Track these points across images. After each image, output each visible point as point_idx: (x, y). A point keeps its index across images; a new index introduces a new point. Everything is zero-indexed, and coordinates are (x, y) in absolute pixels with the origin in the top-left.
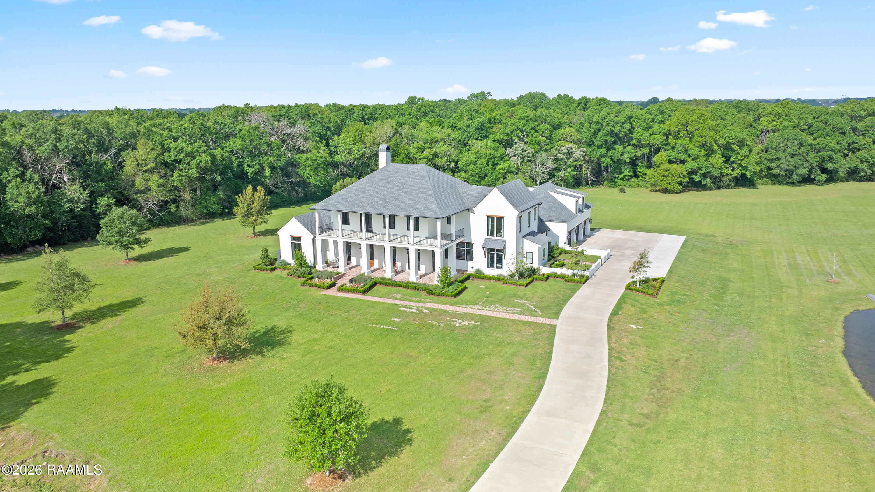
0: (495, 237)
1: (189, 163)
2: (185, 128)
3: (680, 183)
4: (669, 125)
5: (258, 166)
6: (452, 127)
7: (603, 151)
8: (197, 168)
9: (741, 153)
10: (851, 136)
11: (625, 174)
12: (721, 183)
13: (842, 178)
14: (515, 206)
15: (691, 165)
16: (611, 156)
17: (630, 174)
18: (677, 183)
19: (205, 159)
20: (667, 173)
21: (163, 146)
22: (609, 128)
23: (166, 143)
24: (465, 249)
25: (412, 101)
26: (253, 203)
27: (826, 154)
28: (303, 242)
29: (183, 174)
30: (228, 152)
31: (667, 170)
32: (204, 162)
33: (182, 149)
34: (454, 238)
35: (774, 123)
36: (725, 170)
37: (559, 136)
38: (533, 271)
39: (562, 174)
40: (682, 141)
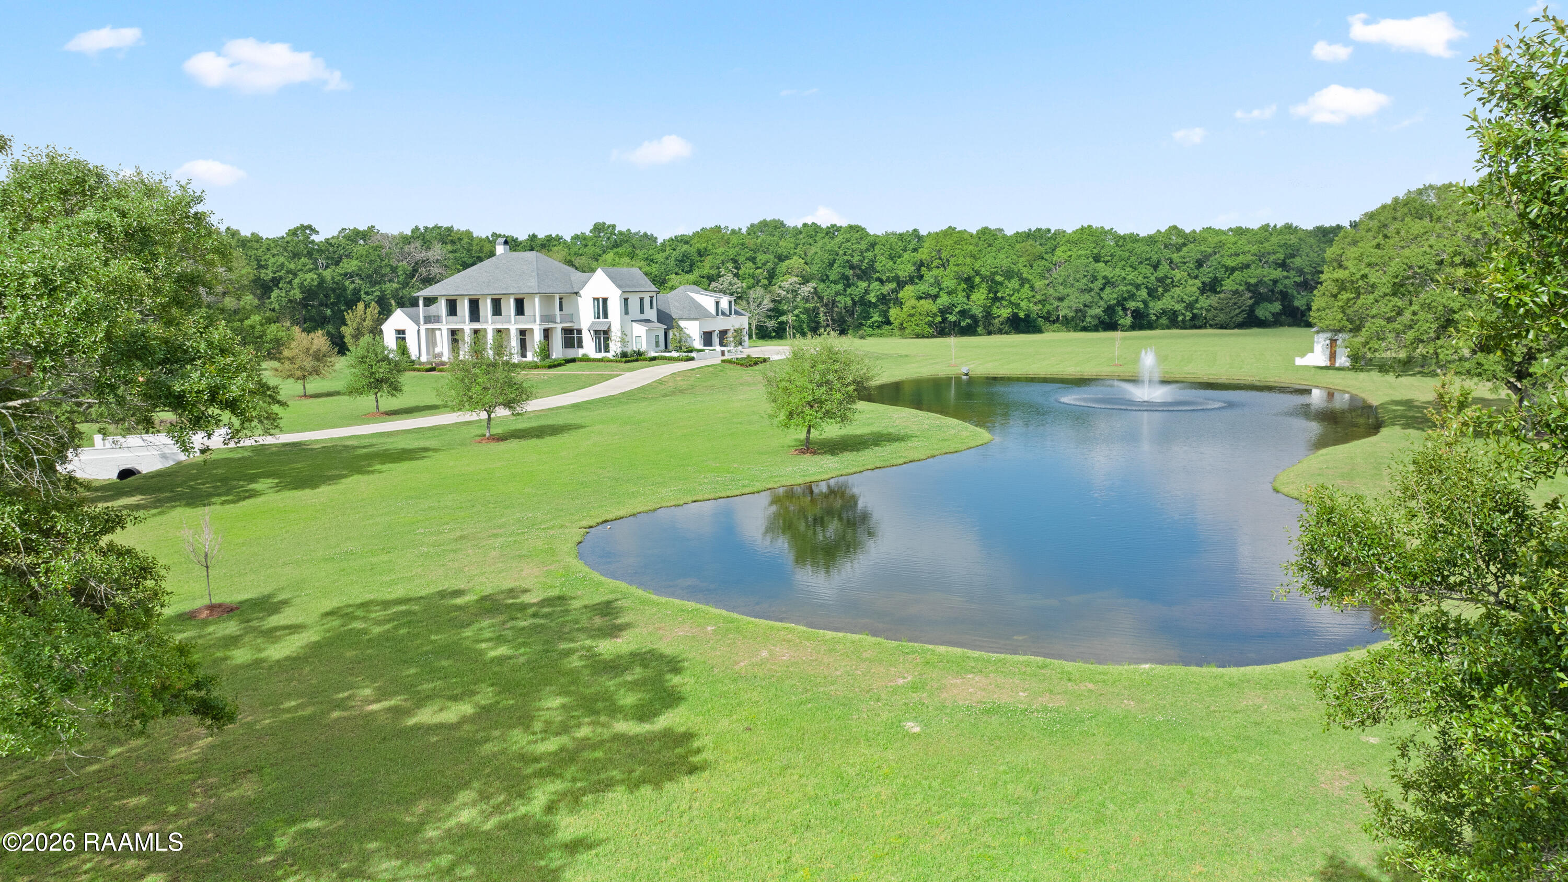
0: (601, 320)
1: (290, 282)
2: (288, 242)
3: (930, 324)
4: (923, 255)
5: (378, 293)
6: (647, 259)
7: (840, 287)
8: (300, 288)
9: (1009, 286)
10: (1164, 269)
11: (873, 320)
12: (991, 328)
13: (1163, 324)
14: (619, 286)
15: (944, 300)
16: (851, 294)
17: (880, 319)
18: (926, 324)
19: (310, 278)
20: (912, 312)
21: (258, 261)
22: (846, 258)
23: (263, 258)
24: (575, 336)
25: (599, 228)
26: (364, 320)
27: (1124, 289)
28: (408, 336)
29: (283, 295)
30: (341, 275)
31: (913, 308)
32: (309, 280)
33: (282, 265)
34: (558, 321)
35: (1069, 253)
36: (995, 311)
37: (784, 269)
38: (639, 353)
39: (789, 318)
40: (935, 272)
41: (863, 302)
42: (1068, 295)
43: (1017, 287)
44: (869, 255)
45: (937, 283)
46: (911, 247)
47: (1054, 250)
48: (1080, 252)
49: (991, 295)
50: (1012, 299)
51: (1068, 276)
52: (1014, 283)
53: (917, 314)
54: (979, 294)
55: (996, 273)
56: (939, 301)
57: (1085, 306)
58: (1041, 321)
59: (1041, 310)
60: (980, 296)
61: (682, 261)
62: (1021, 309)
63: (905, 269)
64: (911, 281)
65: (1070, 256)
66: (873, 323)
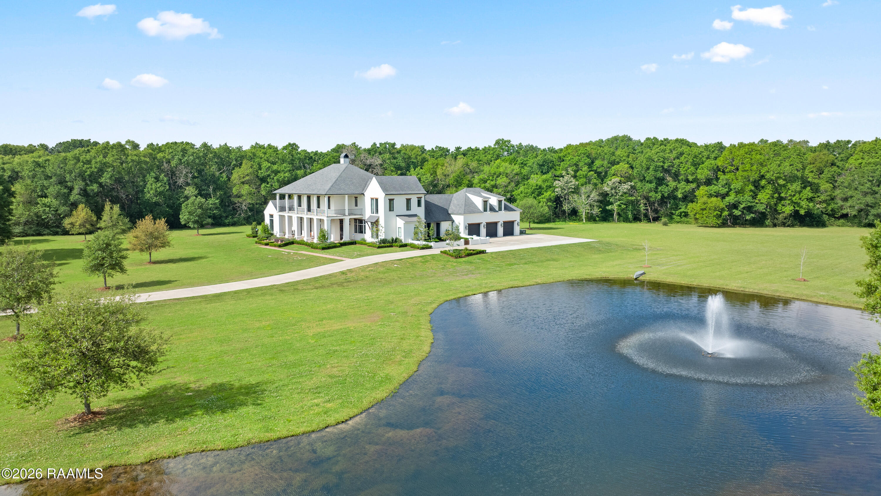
0: (375, 214)
3: (718, 217)
7: (653, 185)
14: (385, 190)
18: (714, 216)
20: (704, 207)
21: (260, 166)
23: (263, 163)
31: (706, 203)
34: (347, 214)
35: (860, 161)
36: (779, 207)
37: (613, 172)
38: (396, 240)
39: (615, 207)
40: (728, 176)
41: (672, 196)
42: (851, 197)
43: (798, 189)
44: (677, 161)
45: (728, 184)
46: (713, 156)
47: (848, 158)
48: (871, 160)
49: (776, 195)
50: (794, 199)
51: (853, 181)
52: (796, 186)
53: (707, 209)
54: (764, 194)
55: (779, 178)
56: (727, 199)
57: (868, 205)
58: (825, 217)
59: (825, 208)
60: (764, 196)
61: (543, 165)
62: (802, 207)
63: (703, 173)
64: (708, 182)
65: (861, 164)
66: (681, 213)
